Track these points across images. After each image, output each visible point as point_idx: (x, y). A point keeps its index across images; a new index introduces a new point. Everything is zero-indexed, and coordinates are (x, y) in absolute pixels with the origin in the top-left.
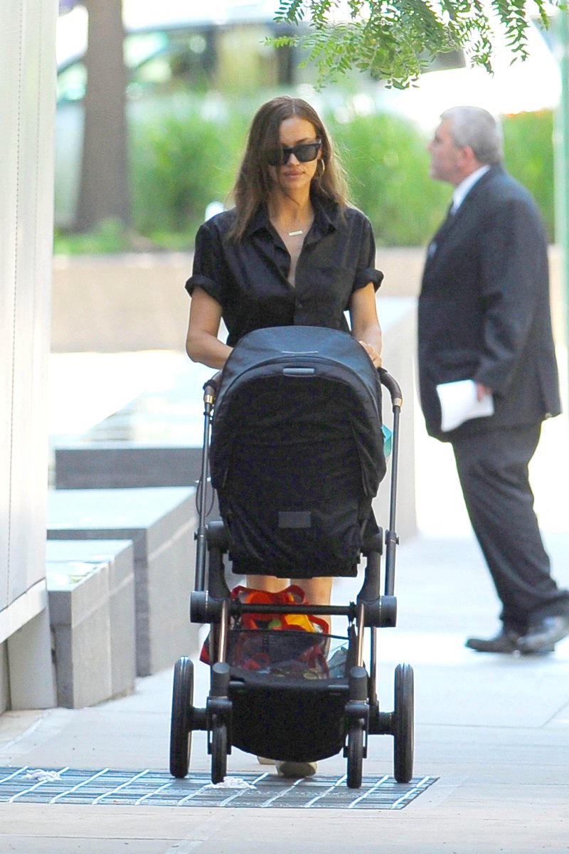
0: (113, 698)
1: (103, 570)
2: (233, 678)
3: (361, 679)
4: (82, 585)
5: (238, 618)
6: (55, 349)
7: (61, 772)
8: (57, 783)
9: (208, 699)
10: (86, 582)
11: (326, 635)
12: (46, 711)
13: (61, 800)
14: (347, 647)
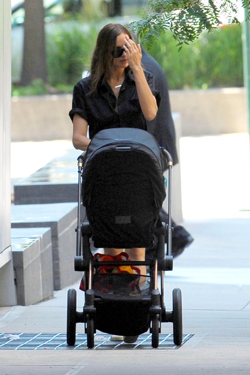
0: (44, 300)
1: (37, 241)
2: (96, 297)
3: (157, 295)
4: (28, 248)
5: (98, 268)
6: (13, 140)
7: (20, 335)
8: (18, 340)
9: (84, 307)
10: (30, 247)
11: (139, 275)
12: (12, 307)
13: (19, 348)
14: (149, 280)
